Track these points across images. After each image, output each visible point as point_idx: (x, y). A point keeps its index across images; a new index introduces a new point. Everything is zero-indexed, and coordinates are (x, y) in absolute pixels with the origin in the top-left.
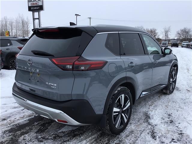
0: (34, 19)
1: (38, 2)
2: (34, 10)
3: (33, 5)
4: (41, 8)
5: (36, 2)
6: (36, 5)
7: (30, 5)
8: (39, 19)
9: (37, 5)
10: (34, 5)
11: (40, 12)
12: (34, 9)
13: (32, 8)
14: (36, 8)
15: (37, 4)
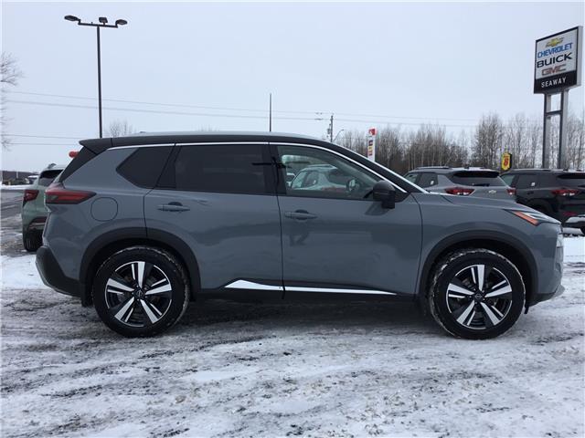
0: (547, 115)
1: (563, 62)
2: (550, 87)
3: (549, 75)
4: (571, 79)
5: (557, 64)
6: (555, 73)
7: (539, 76)
8: (560, 112)
9: (558, 73)
10: (552, 74)
11: (568, 91)
12: (551, 84)
13: (543, 85)
14: (555, 82)
15: (561, 68)
